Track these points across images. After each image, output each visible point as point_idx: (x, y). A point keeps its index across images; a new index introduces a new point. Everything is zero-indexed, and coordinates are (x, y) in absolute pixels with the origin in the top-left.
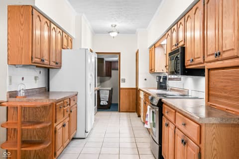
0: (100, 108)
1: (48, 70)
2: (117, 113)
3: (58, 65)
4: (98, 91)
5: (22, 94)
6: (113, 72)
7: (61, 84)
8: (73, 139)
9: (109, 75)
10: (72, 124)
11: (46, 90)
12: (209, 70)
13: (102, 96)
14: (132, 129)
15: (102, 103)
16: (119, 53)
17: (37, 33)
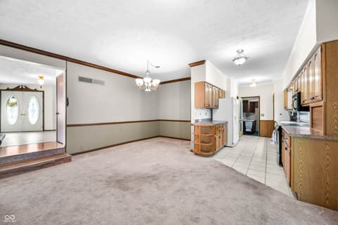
0: (245, 133)
1: (211, 110)
2: (257, 137)
3: (217, 107)
4: (244, 122)
5: (200, 121)
6: (256, 109)
7: (219, 117)
8: (225, 146)
9: (253, 111)
10: (225, 138)
11: (211, 120)
12: (312, 108)
13: (246, 125)
14: (266, 147)
15: (247, 130)
16: (259, 97)
17: (207, 89)
